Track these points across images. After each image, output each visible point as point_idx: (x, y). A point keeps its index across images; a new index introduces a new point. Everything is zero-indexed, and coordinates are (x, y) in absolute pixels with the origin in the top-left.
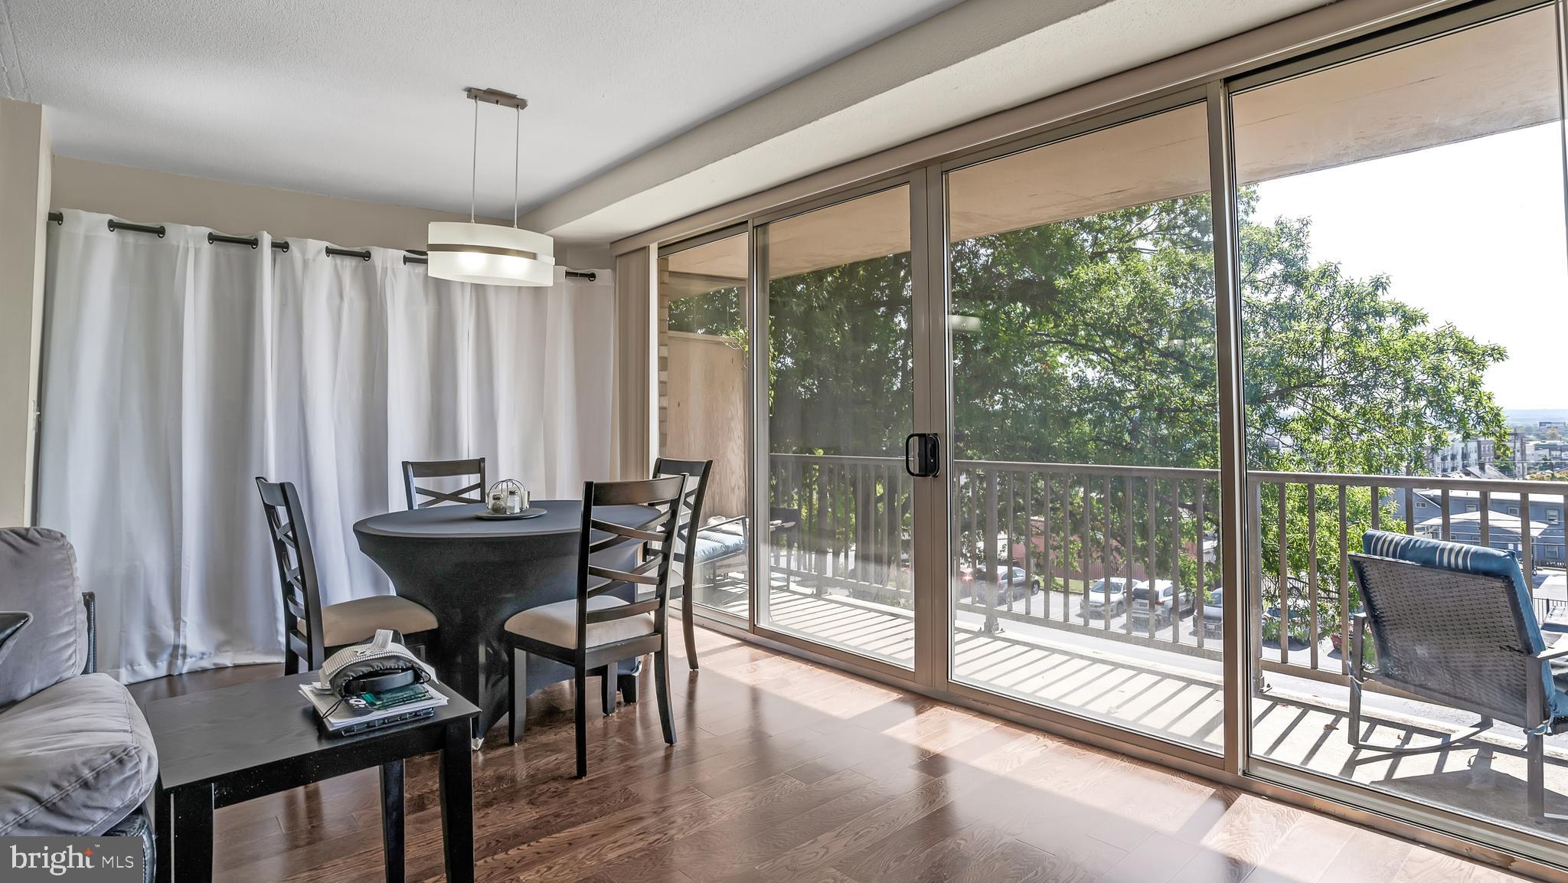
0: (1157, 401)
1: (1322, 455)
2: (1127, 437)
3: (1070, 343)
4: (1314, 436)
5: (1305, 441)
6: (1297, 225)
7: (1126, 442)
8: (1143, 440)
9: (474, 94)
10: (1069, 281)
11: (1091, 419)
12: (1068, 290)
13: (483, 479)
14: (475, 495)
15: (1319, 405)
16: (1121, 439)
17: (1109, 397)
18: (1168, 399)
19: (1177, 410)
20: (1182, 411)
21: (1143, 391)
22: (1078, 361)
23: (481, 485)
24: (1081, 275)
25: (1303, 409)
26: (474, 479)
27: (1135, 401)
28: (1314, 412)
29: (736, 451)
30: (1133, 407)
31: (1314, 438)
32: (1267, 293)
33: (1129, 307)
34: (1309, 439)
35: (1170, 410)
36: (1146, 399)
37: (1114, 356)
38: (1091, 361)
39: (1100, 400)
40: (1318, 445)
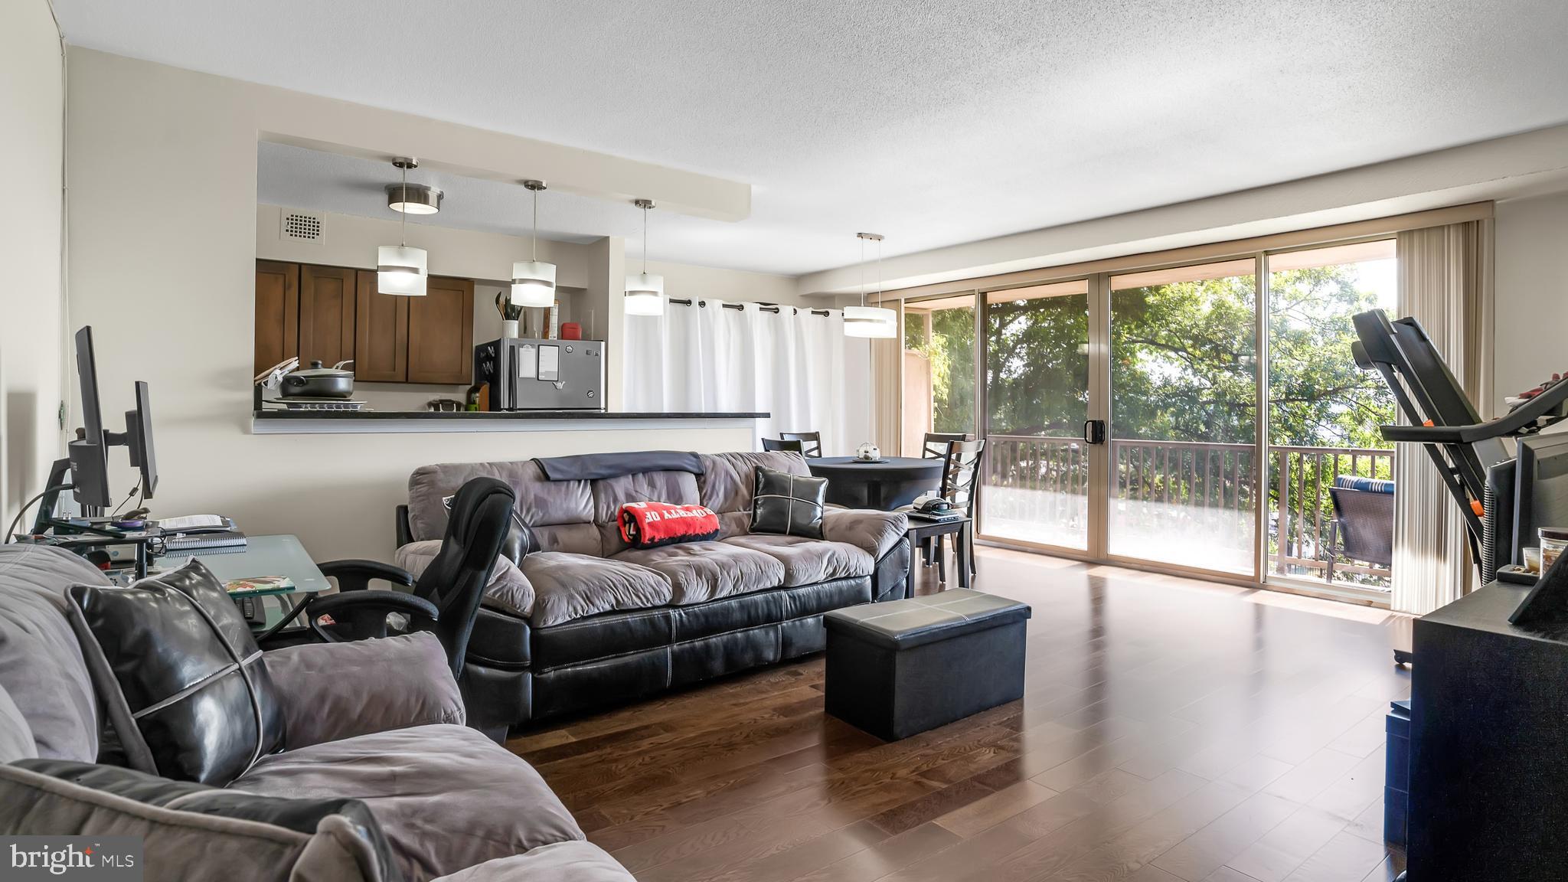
0: (1228, 397)
2: (1202, 428)
3: (1153, 343)
7: (1201, 431)
8: (1216, 430)
9: (860, 235)
10: (1158, 297)
11: (1173, 411)
12: (1157, 306)
13: (819, 444)
14: (815, 453)
16: (1197, 429)
17: (1189, 395)
18: (1237, 396)
19: (1245, 405)
20: (1249, 406)
21: (1217, 389)
22: (1157, 357)
23: (818, 448)
24: (1168, 293)
26: (814, 444)
27: (1211, 398)
30: (1209, 402)
33: (1208, 320)
35: (1239, 405)
36: (1220, 396)
37: (1191, 355)
38: (1169, 358)
39: (1181, 396)
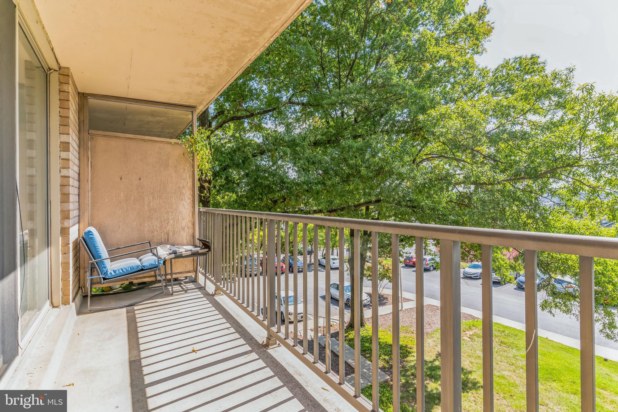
1: (579, 209)
4: (574, 198)
5: (568, 201)
6: (565, 72)
15: (578, 178)
25: (567, 182)
28: (574, 183)
29: (186, 207)
31: (574, 199)
32: (545, 116)
34: (571, 200)
40: (577, 203)
